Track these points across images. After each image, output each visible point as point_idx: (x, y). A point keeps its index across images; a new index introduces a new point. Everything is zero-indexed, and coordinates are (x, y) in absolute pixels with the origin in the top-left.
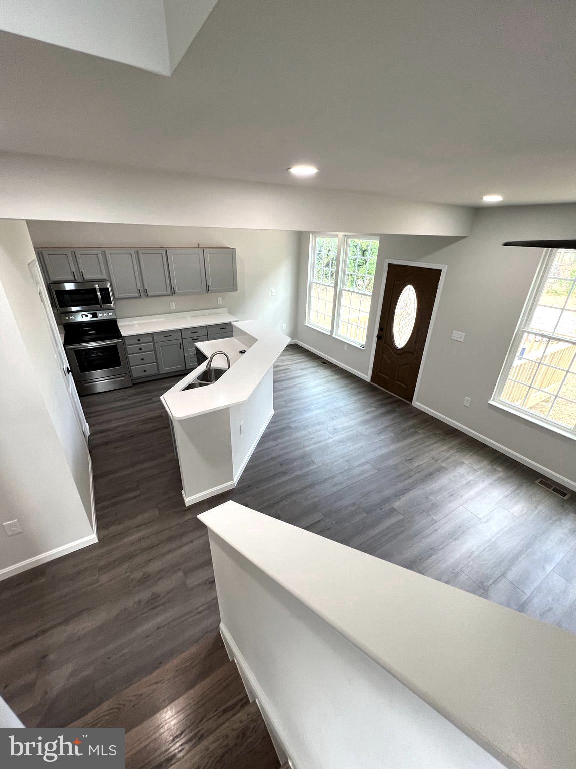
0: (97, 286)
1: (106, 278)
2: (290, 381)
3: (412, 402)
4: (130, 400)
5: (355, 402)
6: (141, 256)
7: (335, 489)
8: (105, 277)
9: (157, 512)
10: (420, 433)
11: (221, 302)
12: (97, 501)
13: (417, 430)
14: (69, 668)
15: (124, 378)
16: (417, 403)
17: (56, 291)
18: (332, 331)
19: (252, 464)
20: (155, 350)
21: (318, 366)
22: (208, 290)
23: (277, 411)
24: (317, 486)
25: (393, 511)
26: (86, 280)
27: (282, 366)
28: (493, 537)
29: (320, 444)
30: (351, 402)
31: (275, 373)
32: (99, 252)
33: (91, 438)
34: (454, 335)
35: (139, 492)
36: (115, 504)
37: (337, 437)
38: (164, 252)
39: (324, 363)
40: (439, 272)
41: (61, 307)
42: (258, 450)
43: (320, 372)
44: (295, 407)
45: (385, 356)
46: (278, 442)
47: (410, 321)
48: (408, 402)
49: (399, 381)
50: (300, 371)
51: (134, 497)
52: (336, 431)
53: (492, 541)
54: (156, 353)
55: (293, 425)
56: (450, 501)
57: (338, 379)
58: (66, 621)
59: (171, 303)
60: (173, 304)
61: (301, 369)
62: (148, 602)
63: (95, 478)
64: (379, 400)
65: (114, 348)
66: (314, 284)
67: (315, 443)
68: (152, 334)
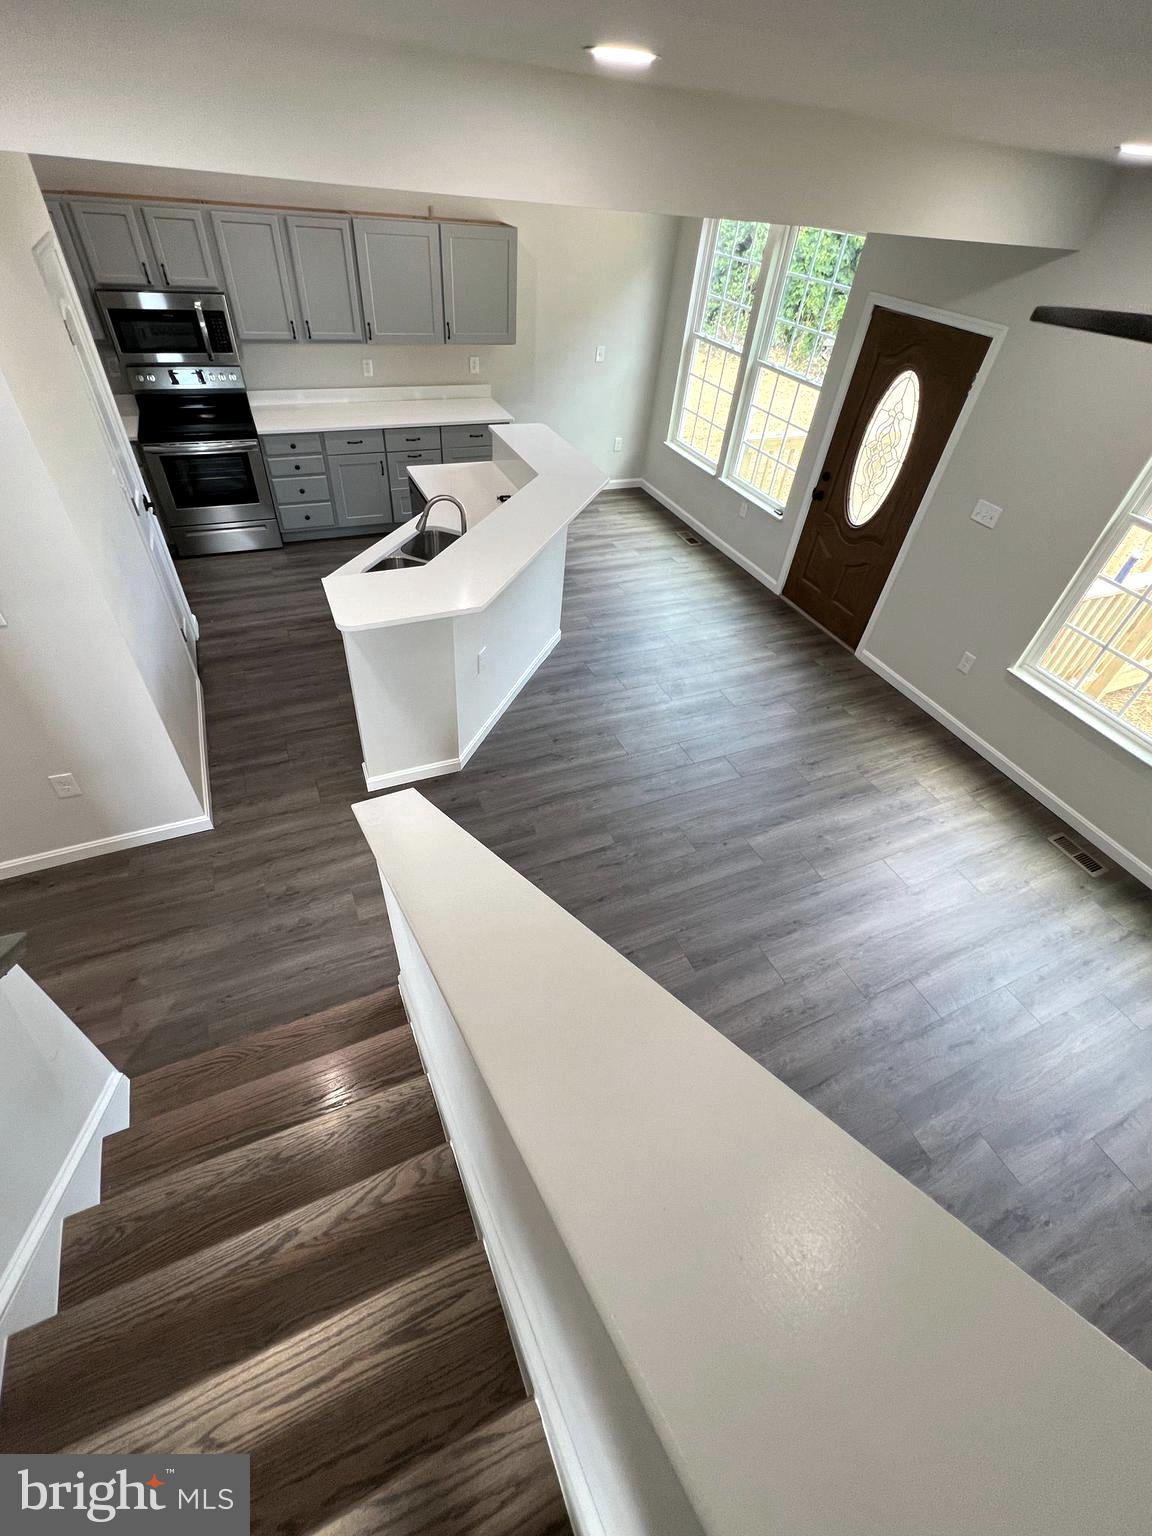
0: (198, 305)
1: (216, 284)
2: (609, 574)
3: (855, 649)
4: (276, 576)
5: (735, 635)
6: (294, 232)
7: (647, 798)
8: (212, 281)
9: (315, 794)
10: (850, 715)
11: (478, 367)
12: (213, 761)
13: (845, 708)
14: (168, 1001)
15: (263, 529)
16: (865, 653)
17: (110, 311)
18: (720, 468)
19: (499, 732)
20: (327, 472)
21: (675, 546)
22: (448, 336)
23: (566, 635)
24: (614, 789)
25: (748, 850)
26: (172, 287)
27: (600, 537)
28: (919, 921)
29: (638, 712)
30: (727, 634)
31: (571, 554)
32: (197, 213)
33: (201, 644)
34: (977, 509)
35: (286, 755)
36: (241, 771)
37: (676, 703)
38: (347, 223)
39: (692, 541)
40: (986, 341)
41: (125, 350)
42: (517, 707)
43: (678, 560)
44: (605, 631)
45: (821, 540)
46: (556, 698)
47: (891, 463)
48: (846, 647)
49: (838, 601)
50: (636, 553)
51: (277, 764)
52: (678, 689)
53: (914, 926)
54: (329, 479)
55: (594, 668)
56: (862, 849)
57: (713, 581)
58: (163, 938)
59: (364, 362)
60: (367, 364)
61: (638, 550)
62: (291, 931)
63: (209, 720)
64: (786, 637)
65: (242, 459)
66: (698, 341)
67: (627, 709)
68: (322, 435)
